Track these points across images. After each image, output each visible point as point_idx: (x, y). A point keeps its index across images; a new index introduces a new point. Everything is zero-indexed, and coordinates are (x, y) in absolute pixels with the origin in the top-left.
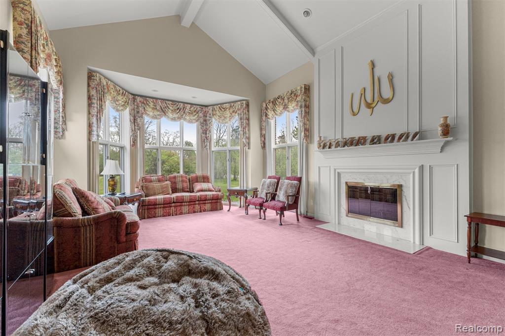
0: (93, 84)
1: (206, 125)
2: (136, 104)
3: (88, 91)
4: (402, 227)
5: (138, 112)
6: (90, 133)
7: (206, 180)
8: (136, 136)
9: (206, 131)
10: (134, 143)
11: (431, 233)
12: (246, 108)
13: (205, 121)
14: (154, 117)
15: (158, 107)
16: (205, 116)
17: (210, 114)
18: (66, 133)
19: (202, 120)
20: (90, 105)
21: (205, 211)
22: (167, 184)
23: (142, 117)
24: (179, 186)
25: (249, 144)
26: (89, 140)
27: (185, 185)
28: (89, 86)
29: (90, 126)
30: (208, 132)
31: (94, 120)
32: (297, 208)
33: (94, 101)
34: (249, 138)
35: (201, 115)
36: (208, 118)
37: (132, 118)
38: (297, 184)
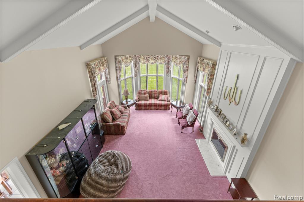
0: (117, 61)
1: (169, 64)
2: (136, 58)
3: (116, 64)
4: (223, 162)
5: (137, 62)
6: (118, 80)
7: (165, 93)
8: (137, 73)
9: (169, 68)
10: (136, 75)
11: (229, 173)
12: (187, 61)
13: (169, 62)
14: (144, 63)
15: (145, 58)
16: (169, 59)
17: (171, 59)
18: (111, 81)
19: (167, 62)
20: (116, 70)
21: (161, 109)
22: (147, 96)
23: (138, 64)
24: (153, 96)
25: (187, 80)
26: (118, 82)
27: (155, 95)
28: (116, 62)
29: (117, 77)
30: (169, 69)
31: (118, 76)
32: (193, 127)
33: (118, 68)
34: (187, 78)
35: (166, 59)
36: (170, 61)
37: (135, 65)
38: (195, 117)
